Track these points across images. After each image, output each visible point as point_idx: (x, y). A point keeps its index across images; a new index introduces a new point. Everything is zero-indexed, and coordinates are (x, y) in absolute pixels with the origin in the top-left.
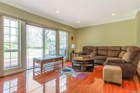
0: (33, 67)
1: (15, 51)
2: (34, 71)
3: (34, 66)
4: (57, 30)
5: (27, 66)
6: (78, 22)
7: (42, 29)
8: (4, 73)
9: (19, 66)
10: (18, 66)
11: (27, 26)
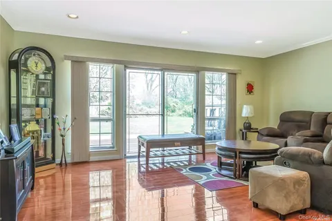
0: (137, 154)
1: (107, 120)
2: (139, 161)
3: (139, 153)
4: (198, 71)
5: (127, 151)
6: (258, 42)
7: (160, 72)
8: (89, 155)
9: (113, 147)
10: (111, 148)
11: (128, 71)
